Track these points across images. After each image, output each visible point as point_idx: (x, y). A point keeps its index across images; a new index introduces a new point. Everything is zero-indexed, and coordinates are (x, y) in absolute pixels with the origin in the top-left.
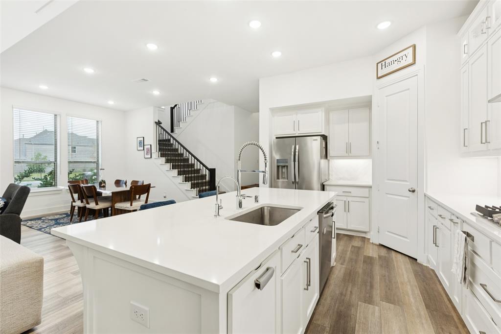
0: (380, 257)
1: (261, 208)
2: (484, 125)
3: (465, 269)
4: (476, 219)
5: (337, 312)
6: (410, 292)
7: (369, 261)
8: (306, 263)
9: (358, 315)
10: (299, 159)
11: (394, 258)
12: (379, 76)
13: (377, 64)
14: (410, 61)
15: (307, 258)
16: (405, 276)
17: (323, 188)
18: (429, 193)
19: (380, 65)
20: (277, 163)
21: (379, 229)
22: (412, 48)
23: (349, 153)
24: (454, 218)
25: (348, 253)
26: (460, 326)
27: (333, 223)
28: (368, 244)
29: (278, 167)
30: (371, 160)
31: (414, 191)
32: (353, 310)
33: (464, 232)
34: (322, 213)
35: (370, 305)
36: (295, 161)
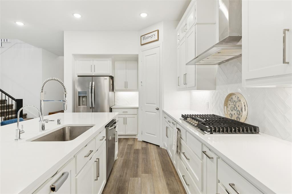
0: (142, 148)
1: (63, 128)
2: (185, 75)
3: (177, 146)
4: (182, 121)
5: (118, 188)
6: (156, 165)
7: (137, 152)
8: (96, 162)
9: (129, 186)
10: (95, 92)
11: (149, 148)
12: (142, 44)
13: (141, 36)
14: (157, 39)
15: (97, 159)
16: (154, 156)
17: (111, 110)
18: (165, 110)
19: (142, 37)
20: (79, 94)
21: (142, 132)
22: (157, 31)
23: (126, 88)
24: (174, 122)
25: (126, 149)
26: (176, 175)
27: (116, 132)
28: (136, 142)
29: (79, 97)
30: (138, 92)
31: (158, 109)
32: (127, 184)
33: (177, 128)
34: (108, 127)
35: (136, 178)
36: (92, 93)
